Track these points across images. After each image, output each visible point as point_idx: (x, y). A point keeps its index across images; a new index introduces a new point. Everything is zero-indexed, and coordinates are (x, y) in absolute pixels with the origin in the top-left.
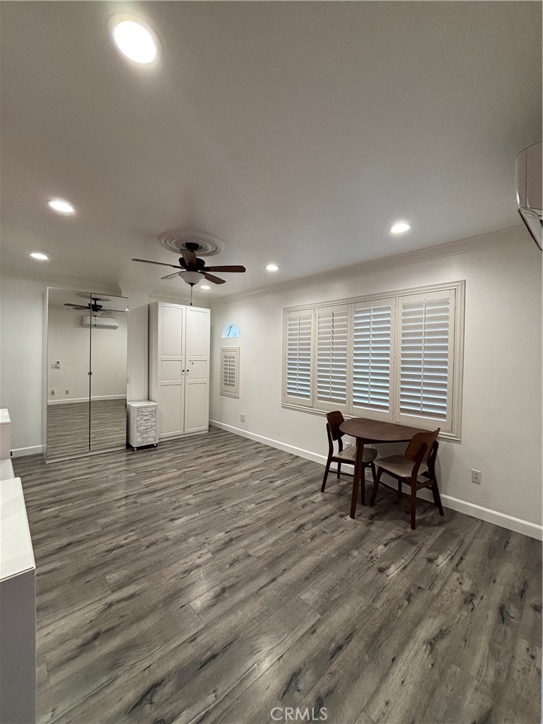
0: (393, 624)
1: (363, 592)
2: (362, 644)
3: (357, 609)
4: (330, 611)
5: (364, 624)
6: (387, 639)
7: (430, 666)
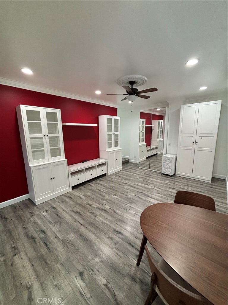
0: (47, 270)
1: (68, 259)
2: (44, 254)
3: (60, 254)
4: (62, 243)
5: (52, 256)
6: (42, 265)
7: (22, 282)
